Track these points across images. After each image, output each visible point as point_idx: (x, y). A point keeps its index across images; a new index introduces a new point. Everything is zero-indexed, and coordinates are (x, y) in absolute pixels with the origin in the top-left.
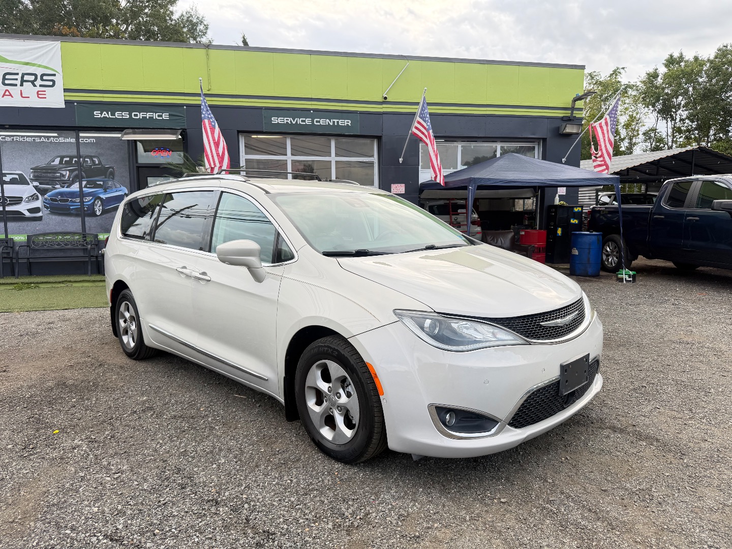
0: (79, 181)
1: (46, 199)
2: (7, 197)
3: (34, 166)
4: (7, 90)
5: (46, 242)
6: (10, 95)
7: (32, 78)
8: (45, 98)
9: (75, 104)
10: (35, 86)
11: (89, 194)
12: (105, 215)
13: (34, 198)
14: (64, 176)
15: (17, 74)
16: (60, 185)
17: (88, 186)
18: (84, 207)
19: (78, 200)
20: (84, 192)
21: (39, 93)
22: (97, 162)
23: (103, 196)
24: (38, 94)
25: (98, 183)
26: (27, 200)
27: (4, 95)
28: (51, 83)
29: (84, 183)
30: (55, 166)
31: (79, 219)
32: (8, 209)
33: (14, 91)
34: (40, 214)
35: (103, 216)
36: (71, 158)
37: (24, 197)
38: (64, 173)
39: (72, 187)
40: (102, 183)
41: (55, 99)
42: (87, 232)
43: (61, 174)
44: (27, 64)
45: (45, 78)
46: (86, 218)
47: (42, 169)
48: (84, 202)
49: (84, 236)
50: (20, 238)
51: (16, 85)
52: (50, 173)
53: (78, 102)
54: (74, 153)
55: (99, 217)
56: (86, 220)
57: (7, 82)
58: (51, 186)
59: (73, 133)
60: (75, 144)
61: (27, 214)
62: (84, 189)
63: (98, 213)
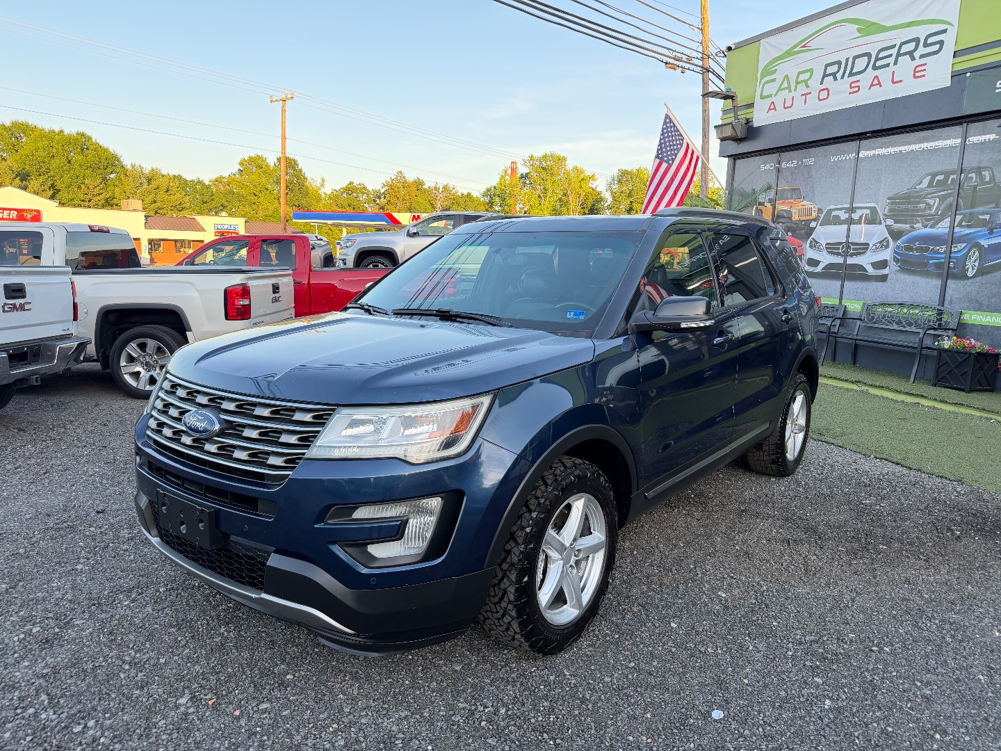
0: (951, 216)
1: (898, 247)
2: (851, 243)
3: (891, 194)
4: (876, 77)
5: (884, 316)
6: (879, 84)
7: (912, 46)
8: (924, 76)
9: (968, 74)
10: (913, 59)
11: (961, 239)
12: (980, 278)
13: (883, 244)
14: (929, 207)
15: (894, 46)
16: (922, 221)
17: (964, 223)
18: (949, 264)
19: (943, 249)
20: (955, 235)
21: (918, 69)
22: (987, 179)
23: (985, 243)
24: (915, 72)
25: (981, 217)
26: (874, 248)
27: (872, 85)
28: (937, 47)
29: (959, 218)
30: (922, 190)
31: (938, 283)
32: (850, 261)
33: (884, 75)
34: (885, 271)
35: (978, 279)
36: (947, 174)
37: (871, 245)
38: (931, 202)
39: (937, 226)
40: (987, 217)
41: (938, 74)
42: (946, 305)
43: (927, 204)
44: (910, 24)
45: (929, 41)
46: (949, 281)
47: (903, 198)
48: (951, 253)
49: (940, 313)
50: (854, 307)
51: (888, 65)
52: (912, 203)
53: (974, 70)
54: (954, 165)
55: (970, 280)
56: (948, 284)
57: (878, 64)
58: (907, 226)
59: (958, 129)
60: (958, 149)
61: (871, 271)
62: (957, 229)
63: (970, 274)
